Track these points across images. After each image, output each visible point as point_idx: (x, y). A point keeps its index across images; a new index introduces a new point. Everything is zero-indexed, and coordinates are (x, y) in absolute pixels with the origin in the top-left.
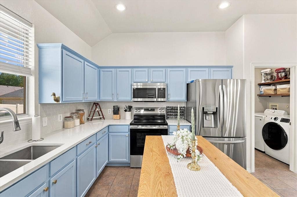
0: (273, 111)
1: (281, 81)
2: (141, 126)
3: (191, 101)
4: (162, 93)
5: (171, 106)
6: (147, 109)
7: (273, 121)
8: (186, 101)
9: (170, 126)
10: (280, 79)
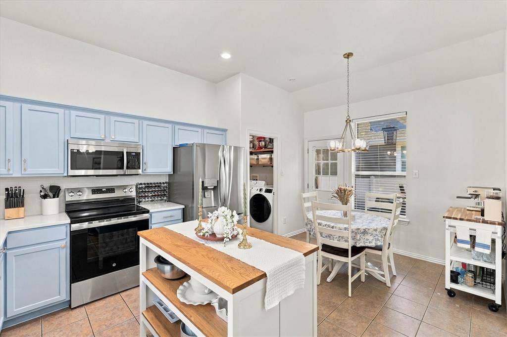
0: (255, 181)
1: (262, 150)
2: (87, 223)
3: (178, 173)
4: (134, 161)
5: (146, 182)
6: (96, 191)
7: (258, 192)
8: (172, 173)
9: (152, 214)
10: (261, 148)
